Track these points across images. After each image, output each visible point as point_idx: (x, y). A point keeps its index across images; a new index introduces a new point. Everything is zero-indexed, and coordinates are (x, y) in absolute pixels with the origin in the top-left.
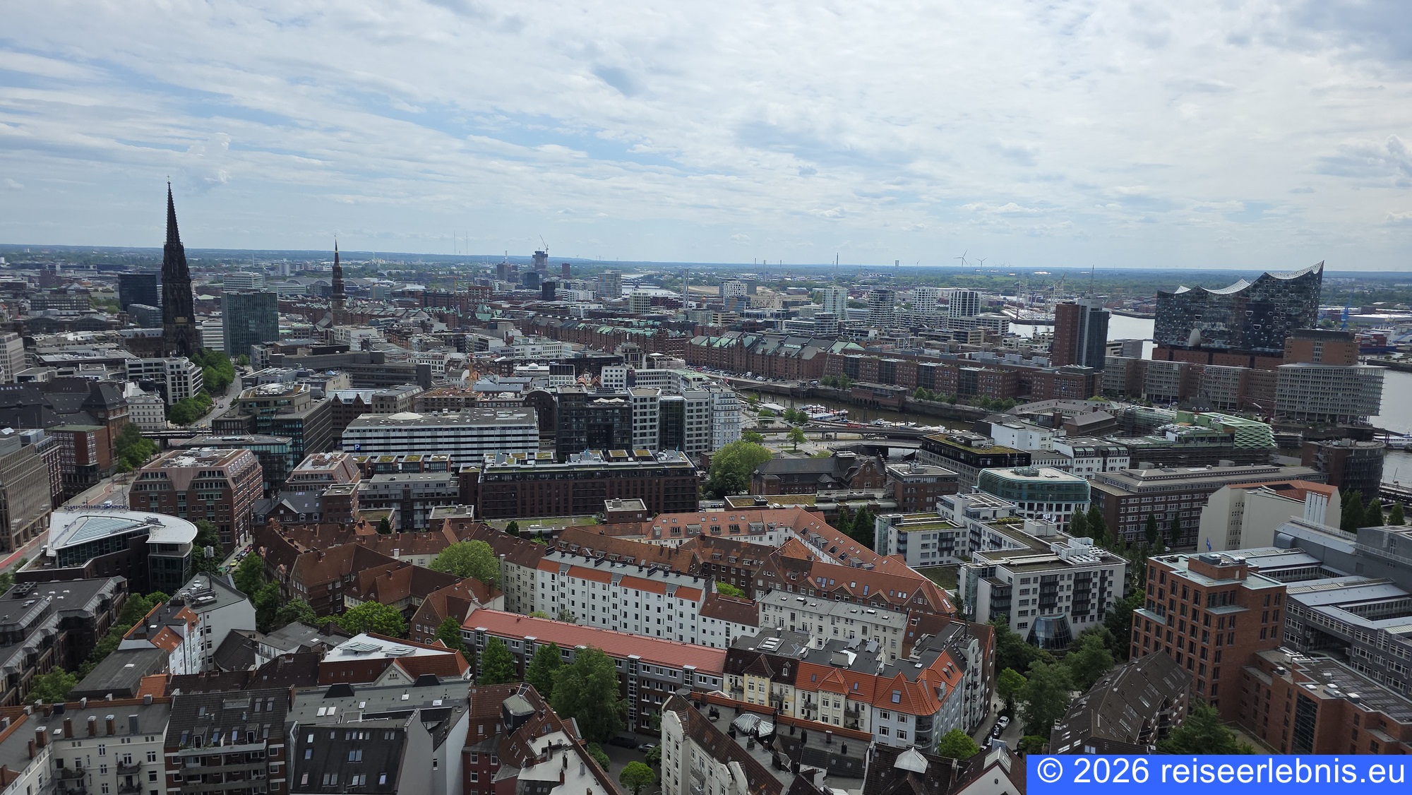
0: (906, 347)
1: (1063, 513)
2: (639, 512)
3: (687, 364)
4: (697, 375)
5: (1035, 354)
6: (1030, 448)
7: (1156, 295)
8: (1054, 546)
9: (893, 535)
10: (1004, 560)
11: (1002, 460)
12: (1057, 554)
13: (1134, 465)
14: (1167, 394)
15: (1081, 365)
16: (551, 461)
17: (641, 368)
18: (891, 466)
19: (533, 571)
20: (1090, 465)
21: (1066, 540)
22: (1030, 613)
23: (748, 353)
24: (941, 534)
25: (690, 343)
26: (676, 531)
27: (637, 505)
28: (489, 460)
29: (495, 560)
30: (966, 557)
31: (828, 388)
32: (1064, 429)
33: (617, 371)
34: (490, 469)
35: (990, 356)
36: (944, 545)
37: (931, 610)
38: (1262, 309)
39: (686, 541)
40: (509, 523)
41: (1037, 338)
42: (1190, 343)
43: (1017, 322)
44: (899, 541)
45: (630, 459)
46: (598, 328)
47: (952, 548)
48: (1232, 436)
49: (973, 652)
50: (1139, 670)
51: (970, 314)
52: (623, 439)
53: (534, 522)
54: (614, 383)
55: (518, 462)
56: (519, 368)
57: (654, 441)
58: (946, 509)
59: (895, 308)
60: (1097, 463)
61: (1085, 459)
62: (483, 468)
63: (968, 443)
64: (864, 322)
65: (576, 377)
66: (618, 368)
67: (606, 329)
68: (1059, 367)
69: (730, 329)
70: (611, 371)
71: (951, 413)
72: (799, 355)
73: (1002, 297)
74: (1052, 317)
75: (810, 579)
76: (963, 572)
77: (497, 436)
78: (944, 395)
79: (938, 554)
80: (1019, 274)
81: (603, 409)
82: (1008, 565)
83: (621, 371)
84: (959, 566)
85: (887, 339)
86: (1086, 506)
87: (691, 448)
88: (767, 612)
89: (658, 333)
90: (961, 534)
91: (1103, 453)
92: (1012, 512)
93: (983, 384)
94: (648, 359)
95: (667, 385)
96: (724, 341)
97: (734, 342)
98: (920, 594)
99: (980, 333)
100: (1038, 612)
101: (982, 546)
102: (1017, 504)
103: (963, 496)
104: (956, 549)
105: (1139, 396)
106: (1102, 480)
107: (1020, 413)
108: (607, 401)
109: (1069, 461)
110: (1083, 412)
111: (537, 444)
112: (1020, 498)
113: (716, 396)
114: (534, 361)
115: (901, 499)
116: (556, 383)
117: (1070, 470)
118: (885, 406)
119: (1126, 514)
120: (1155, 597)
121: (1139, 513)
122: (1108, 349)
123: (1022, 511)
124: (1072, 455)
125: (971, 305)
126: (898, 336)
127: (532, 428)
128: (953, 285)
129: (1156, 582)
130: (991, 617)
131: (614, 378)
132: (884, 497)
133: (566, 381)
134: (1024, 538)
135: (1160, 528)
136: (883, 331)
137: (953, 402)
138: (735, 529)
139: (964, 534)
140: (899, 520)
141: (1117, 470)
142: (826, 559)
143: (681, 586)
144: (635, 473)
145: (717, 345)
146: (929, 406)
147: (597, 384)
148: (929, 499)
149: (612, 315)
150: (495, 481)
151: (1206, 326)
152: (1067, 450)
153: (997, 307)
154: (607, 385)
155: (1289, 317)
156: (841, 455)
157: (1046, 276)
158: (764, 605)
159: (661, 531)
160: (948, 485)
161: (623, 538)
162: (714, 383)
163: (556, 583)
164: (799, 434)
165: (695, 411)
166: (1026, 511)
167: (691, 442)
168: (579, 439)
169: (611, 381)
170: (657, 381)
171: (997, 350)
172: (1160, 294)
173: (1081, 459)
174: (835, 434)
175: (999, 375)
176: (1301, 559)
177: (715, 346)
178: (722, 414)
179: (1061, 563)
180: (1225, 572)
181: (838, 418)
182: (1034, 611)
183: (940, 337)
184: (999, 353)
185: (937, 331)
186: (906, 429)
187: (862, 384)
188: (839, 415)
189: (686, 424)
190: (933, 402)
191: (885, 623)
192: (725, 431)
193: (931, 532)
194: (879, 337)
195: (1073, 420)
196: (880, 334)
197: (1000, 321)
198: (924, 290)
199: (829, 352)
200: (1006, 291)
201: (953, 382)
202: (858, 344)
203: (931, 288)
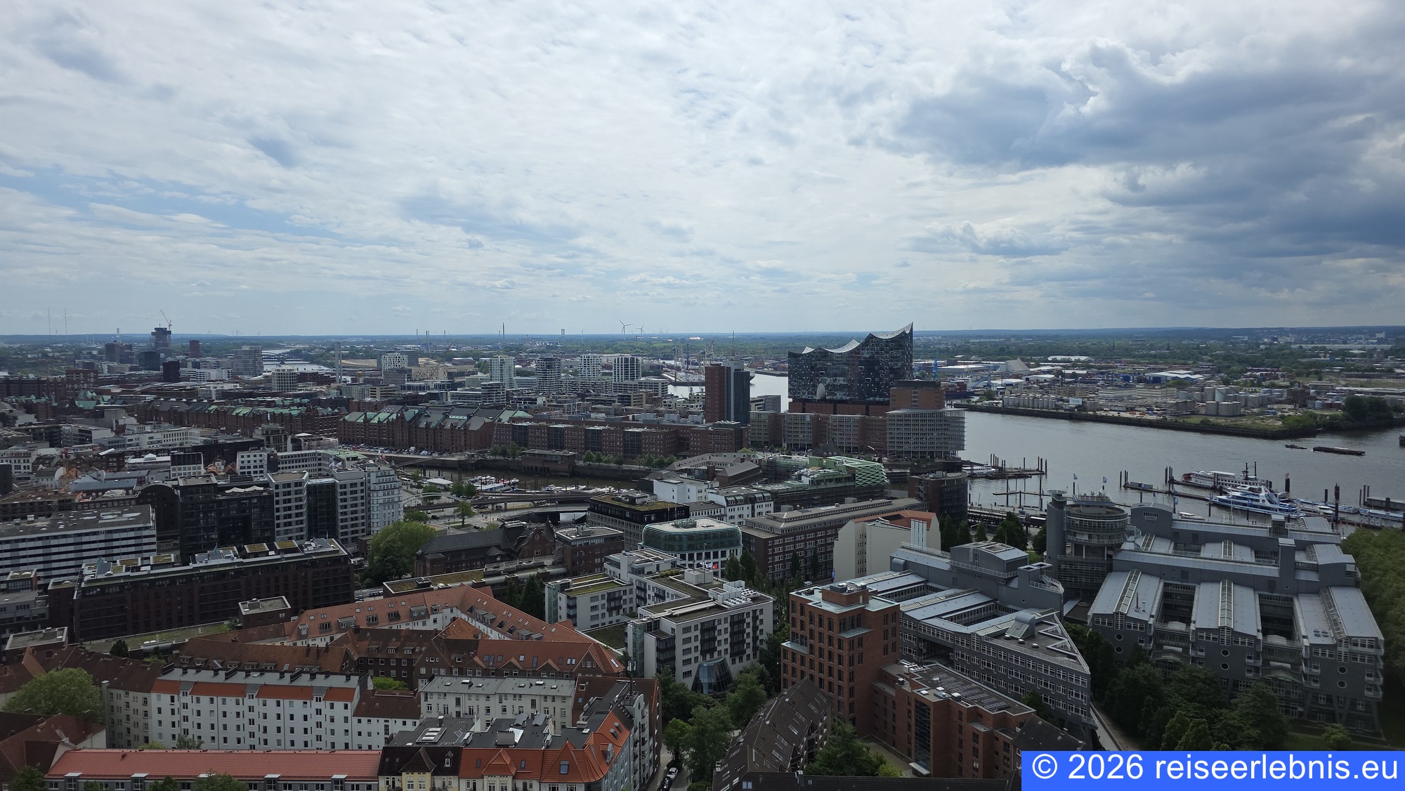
0: (573, 413)
1: (720, 559)
2: (281, 611)
3: (341, 443)
4: (352, 454)
5: (691, 413)
6: (688, 501)
7: (785, 357)
8: (711, 592)
9: (563, 601)
11: (665, 514)
12: (714, 600)
13: (777, 509)
14: (802, 442)
15: (730, 420)
16: (172, 565)
17: (286, 451)
18: (560, 532)
19: (146, 695)
20: (741, 512)
21: (721, 586)
22: (693, 660)
23: (410, 427)
24: (609, 594)
25: (344, 420)
26: (325, 627)
27: (281, 603)
28: (88, 572)
29: (94, 689)
30: (634, 613)
31: (498, 458)
32: (717, 480)
33: (255, 456)
34: (89, 581)
35: (651, 417)
36: (613, 604)
37: (600, 672)
38: (871, 364)
39: (337, 637)
40: (115, 643)
41: (693, 398)
42: (818, 397)
43: (676, 384)
44: (569, 607)
45: (270, 553)
46: (234, 409)
47: (620, 607)
48: (853, 478)
49: (640, 708)
50: (787, 700)
51: (632, 378)
52: (263, 531)
53: (148, 637)
54: (252, 470)
55: (127, 570)
56: (132, 460)
57: (301, 530)
58: (613, 569)
59: (562, 374)
60: (746, 510)
61: (736, 507)
62: (81, 580)
63: (633, 501)
64: (532, 390)
65: (206, 466)
66: (258, 453)
67: (243, 411)
68: (712, 424)
69: (390, 403)
70: (249, 456)
71: (619, 473)
72: (466, 426)
73: (662, 361)
74: (703, 378)
75: (476, 659)
76: (630, 629)
77: (101, 541)
78: (611, 457)
79: (607, 614)
80: (675, 339)
81: (238, 499)
82: (671, 617)
83: (261, 456)
84: (626, 624)
85: (555, 406)
86: (739, 551)
87: (346, 533)
88: (430, 701)
89: (307, 411)
90: (628, 592)
91: (751, 500)
92: (674, 564)
93: (645, 444)
94: (294, 441)
95: (317, 467)
96: (383, 416)
97: (394, 416)
98: (589, 657)
99: (642, 395)
100: (700, 659)
101: (648, 601)
102: (679, 556)
103: (627, 553)
104: (624, 607)
105: (781, 446)
106: (752, 525)
107: (678, 468)
108: (242, 490)
109: (723, 509)
110: (733, 464)
111: (154, 547)
112: (681, 550)
113: (373, 476)
114: (152, 452)
115: (569, 564)
116: (180, 474)
117: (725, 518)
118: (556, 472)
119: (773, 555)
120: (797, 630)
121: (784, 553)
122: (753, 405)
123: (683, 562)
124: (725, 504)
125: (632, 368)
126: (565, 402)
127: (147, 528)
128: (616, 351)
129: (797, 615)
130: (658, 671)
131: (252, 464)
132: (553, 564)
133: (192, 471)
134: (686, 588)
135: (802, 565)
136: (551, 398)
137: (620, 463)
138: (395, 617)
139: (631, 592)
140: (568, 585)
141: (764, 514)
142: (494, 635)
143: (331, 688)
144: (277, 569)
145: (375, 421)
146: (598, 469)
147: (232, 472)
148: (597, 561)
149: (251, 395)
150: (97, 594)
151: (829, 380)
152: (721, 500)
153: (657, 371)
154: (244, 473)
155: (892, 370)
156: (509, 525)
157: (699, 341)
158: (426, 694)
159: (308, 630)
160: (615, 544)
161: (262, 643)
162: (371, 462)
163: (177, 705)
164: (466, 507)
165: (348, 493)
166: (687, 562)
167: (346, 527)
168: (208, 536)
169: (249, 467)
170: (304, 463)
171: (657, 411)
172: (792, 355)
173: (733, 507)
174: (506, 504)
175: (660, 434)
176: (911, 579)
177: (372, 422)
178: (381, 493)
179: (718, 608)
180: (852, 598)
181: (509, 488)
182: (696, 659)
183: (605, 401)
184: (660, 414)
185: (603, 396)
186: (576, 493)
187: (531, 451)
188: (509, 484)
189: (339, 508)
190: (601, 464)
191: (554, 693)
192: (384, 512)
193: (599, 593)
194: (547, 404)
195: (725, 471)
196: (548, 401)
197: (660, 384)
198: (589, 357)
199: (496, 421)
200: (664, 355)
201: (618, 444)
202: (527, 412)
203: (595, 354)
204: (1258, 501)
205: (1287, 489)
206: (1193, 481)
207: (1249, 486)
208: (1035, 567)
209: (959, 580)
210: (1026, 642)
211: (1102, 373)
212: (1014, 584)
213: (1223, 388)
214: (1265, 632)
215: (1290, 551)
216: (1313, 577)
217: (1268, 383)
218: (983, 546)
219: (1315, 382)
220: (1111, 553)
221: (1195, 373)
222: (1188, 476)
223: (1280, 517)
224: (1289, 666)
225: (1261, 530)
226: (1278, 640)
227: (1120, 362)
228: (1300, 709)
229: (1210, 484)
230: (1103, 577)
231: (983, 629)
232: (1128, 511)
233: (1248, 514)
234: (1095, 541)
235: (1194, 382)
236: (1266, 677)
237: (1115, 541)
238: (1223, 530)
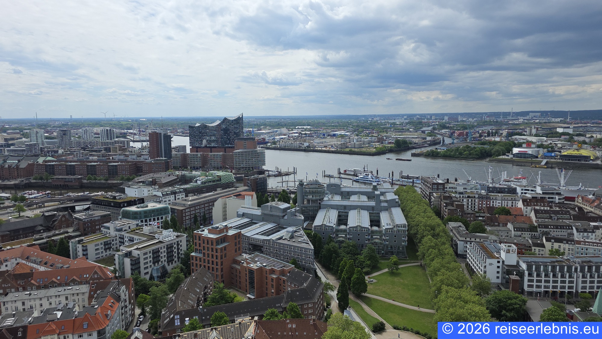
0: (80, 157)
1: (160, 221)
5: (142, 155)
6: (143, 196)
7: (187, 128)
8: (156, 236)
9: (80, 248)
10: (135, 247)
11: (131, 203)
12: (158, 239)
13: (187, 196)
14: (197, 166)
15: (162, 157)
18: (76, 215)
20: (169, 199)
21: (161, 232)
22: (149, 267)
24: (104, 242)
30: (118, 250)
31: (37, 181)
32: (157, 185)
35: (122, 157)
36: (107, 247)
37: (102, 279)
38: (226, 131)
41: (143, 148)
42: (203, 146)
43: (134, 141)
44: (83, 250)
47: (111, 247)
48: (220, 179)
49: (123, 292)
50: (194, 278)
51: (111, 139)
58: (106, 230)
59: (72, 138)
60: (172, 197)
61: (167, 197)
63: (114, 198)
64: (55, 146)
68: (153, 159)
71: (107, 185)
72: (17, 166)
73: (126, 131)
74: (148, 138)
75: (32, 281)
76: (116, 257)
78: (102, 177)
79: (104, 252)
80: (133, 120)
82: (137, 249)
84: (114, 255)
85: (69, 154)
86: (169, 216)
88: (6, 306)
90: (114, 240)
91: (174, 193)
92: (137, 225)
93: (120, 170)
98: (96, 273)
99: (116, 147)
100: (153, 266)
101: (125, 243)
102: (140, 221)
103: (113, 222)
104: (113, 247)
105: (187, 168)
106: (175, 204)
107: (138, 181)
109: (161, 198)
110: (164, 177)
112: (141, 218)
115: (82, 230)
117: (162, 202)
118: (72, 186)
119: (185, 216)
120: (198, 247)
121: (190, 215)
122: (173, 150)
123: (142, 224)
124: (161, 195)
125: (111, 135)
126: (75, 152)
128: (101, 126)
129: (197, 241)
130: (132, 274)
132: (73, 231)
134: (144, 235)
135: (199, 219)
136: (66, 150)
137: (107, 180)
139: (116, 240)
140: (82, 240)
141: (180, 199)
142: (42, 269)
146: (95, 183)
148: (97, 227)
151: (208, 138)
152: (159, 194)
153: (124, 135)
155: (235, 133)
156: (47, 214)
157: (145, 121)
158: (4, 302)
160: (106, 219)
164: (21, 207)
166: (144, 223)
171: (125, 155)
172: (190, 127)
173: (165, 197)
174: (44, 204)
175: (127, 165)
176: (246, 220)
179: (161, 242)
180: (221, 231)
181: (45, 196)
182: (151, 266)
183: (97, 150)
185: (95, 148)
186: (84, 196)
187: (57, 177)
188: (45, 194)
190: (97, 181)
191: (78, 292)
193: (99, 242)
194: (64, 153)
195: (161, 181)
196: (65, 151)
197: (126, 141)
198: (86, 129)
199: (35, 162)
200: (127, 128)
201: (105, 171)
202: (53, 157)
203: (90, 128)
204: (368, 178)
205: (377, 174)
206: (347, 172)
207: (365, 173)
208: (293, 210)
209: (265, 218)
210: (291, 240)
211: (315, 133)
212: (286, 217)
213: (356, 137)
214: (371, 226)
215: (379, 196)
216: (385, 204)
217: (371, 135)
218: (273, 204)
219: (386, 134)
220: (320, 202)
221: (347, 132)
222: (345, 171)
223: (375, 184)
224: (379, 237)
225: (369, 189)
226: (375, 228)
227: (322, 128)
228: (383, 252)
229: (353, 173)
230: (317, 211)
231: (274, 237)
232: (325, 185)
233: (365, 183)
234: (314, 198)
235: (347, 135)
236: (372, 242)
237: (321, 197)
238: (357, 190)
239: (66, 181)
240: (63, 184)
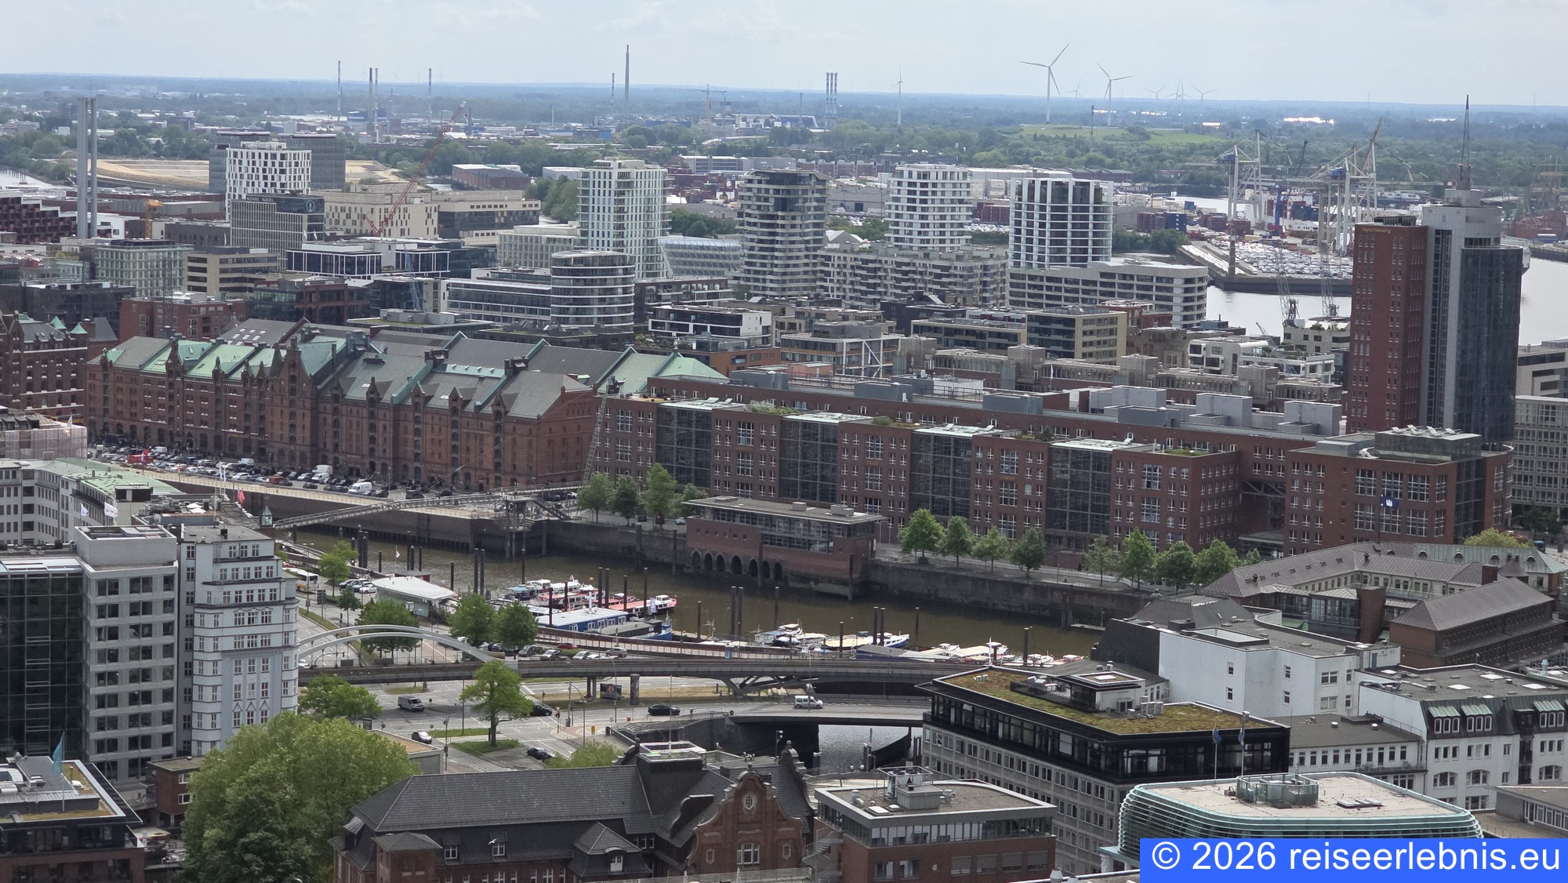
0: (870, 372)
3: (93, 439)
4: (133, 479)
5: (1292, 392)
6: (1284, 711)
11: (1196, 752)
15: (1438, 424)
18: (825, 789)
20: (1479, 762)
23: (317, 397)
25: (106, 365)
32: (1394, 642)
35: (1148, 399)
41: (1296, 339)
43: (1233, 284)
51: (1080, 260)
59: (831, 234)
60: (1499, 754)
61: (1463, 744)
63: (1084, 697)
64: (724, 284)
68: (1370, 436)
69: (251, 311)
71: (1028, 596)
72: (500, 402)
73: (1181, 200)
74: (1343, 267)
78: (1002, 537)
80: (1232, 124)
85: (806, 345)
87: (113, 745)
91: (1519, 721)
93: (1125, 497)
95: (19, 518)
96: (230, 354)
97: (267, 357)
99: (1113, 320)
106: (1519, 812)
107: (1248, 591)
109: (1411, 749)
110: (1451, 584)
113: (204, 556)
117: (1418, 780)
118: (805, 578)
122: (1524, 374)
124: (1420, 728)
125: (1081, 225)
126: (843, 332)
128: (1018, 157)
136: (790, 315)
137: (1030, 559)
145: (205, 370)
146: (953, 577)
152: (1407, 714)
153: (1167, 234)
156: (654, 754)
157: (1319, 133)
160: (1022, 846)
162: (196, 509)
164: (504, 682)
165: (124, 610)
167: (113, 723)
171: (1169, 381)
173: (1450, 744)
174: (634, 681)
175: (1180, 462)
177: (196, 372)
178: (228, 616)
181: (641, 624)
183: (981, 335)
184: (1177, 390)
185: (973, 317)
186: (876, 657)
187: (721, 501)
188: (644, 613)
189: (94, 657)
190: (966, 560)
192: (238, 680)
194: (776, 336)
195: (1421, 610)
196: (781, 325)
197: (1178, 282)
198: (925, 175)
199: (603, 388)
200: (1192, 179)
201: (1028, 490)
202: (706, 361)
203: (949, 168)
239: (772, 540)
240: (754, 555)
